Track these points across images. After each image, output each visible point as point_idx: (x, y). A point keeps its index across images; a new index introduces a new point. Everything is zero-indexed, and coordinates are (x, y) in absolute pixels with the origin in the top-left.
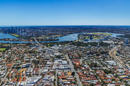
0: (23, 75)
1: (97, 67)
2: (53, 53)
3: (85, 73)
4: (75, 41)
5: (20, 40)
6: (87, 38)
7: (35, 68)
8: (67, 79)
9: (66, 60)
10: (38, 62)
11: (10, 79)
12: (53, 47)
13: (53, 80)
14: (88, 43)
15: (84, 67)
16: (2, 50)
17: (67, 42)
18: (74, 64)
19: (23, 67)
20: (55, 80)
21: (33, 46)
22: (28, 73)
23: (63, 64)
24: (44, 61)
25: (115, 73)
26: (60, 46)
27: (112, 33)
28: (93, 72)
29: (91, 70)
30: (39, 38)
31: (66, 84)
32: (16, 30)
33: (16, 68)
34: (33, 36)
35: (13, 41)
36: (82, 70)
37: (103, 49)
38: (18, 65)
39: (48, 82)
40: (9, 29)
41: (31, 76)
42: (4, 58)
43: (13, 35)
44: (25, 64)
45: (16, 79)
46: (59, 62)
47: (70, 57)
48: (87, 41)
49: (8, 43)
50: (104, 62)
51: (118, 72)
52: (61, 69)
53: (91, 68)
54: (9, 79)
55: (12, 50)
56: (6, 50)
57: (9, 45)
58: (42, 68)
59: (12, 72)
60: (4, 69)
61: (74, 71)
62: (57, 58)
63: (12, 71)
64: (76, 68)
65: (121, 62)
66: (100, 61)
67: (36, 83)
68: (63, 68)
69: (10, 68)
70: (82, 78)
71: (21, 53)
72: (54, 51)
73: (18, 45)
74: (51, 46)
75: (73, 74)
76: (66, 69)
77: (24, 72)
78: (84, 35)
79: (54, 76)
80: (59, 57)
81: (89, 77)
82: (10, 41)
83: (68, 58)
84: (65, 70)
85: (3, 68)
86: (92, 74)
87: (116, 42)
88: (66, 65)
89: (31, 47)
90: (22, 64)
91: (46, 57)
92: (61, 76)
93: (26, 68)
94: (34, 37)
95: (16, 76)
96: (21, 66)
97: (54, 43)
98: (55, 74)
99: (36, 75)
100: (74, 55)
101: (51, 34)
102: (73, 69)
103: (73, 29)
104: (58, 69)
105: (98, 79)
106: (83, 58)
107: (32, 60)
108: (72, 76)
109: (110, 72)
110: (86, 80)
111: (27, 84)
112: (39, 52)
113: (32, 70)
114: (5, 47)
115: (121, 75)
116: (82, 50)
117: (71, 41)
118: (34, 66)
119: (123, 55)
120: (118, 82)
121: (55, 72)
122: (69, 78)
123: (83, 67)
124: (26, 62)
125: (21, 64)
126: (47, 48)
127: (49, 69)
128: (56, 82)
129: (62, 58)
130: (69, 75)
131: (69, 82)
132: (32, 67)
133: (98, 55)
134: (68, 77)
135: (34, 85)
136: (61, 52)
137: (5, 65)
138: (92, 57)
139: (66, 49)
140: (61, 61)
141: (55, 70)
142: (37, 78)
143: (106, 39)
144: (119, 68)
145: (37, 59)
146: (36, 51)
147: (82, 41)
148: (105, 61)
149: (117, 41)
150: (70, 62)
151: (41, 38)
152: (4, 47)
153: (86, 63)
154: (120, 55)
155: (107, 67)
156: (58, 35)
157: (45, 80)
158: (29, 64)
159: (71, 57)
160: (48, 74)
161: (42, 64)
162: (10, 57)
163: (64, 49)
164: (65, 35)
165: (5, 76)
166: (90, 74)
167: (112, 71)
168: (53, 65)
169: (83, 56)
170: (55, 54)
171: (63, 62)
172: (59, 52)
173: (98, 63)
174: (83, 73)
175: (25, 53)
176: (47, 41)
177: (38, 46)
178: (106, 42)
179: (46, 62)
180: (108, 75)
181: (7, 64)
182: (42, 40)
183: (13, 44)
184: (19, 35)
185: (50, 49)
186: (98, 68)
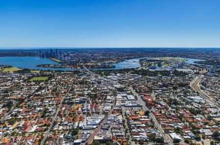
0: (79, 114)
1: (178, 104)
2: (112, 85)
3: (163, 112)
4: (137, 68)
5: (63, 66)
6: (153, 65)
7: (93, 104)
8: (140, 121)
9: (131, 94)
10: (96, 96)
11: (64, 119)
12: (110, 76)
13: (121, 121)
14: (157, 71)
15: (159, 104)
16: (44, 80)
17: (127, 70)
18: (144, 100)
19: (76, 103)
20: (124, 121)
21: (83, 74)
22: (85, 110)
23: (129, 100)
24: (103, 95)
25: (206, 114)
26: (118, 75)
27: (186, 57)
28: (174, 112)
29: (170, 109)
30: (89, 64)
31: (141, 127)
32: (57, 53)
33: (68, 103)
34: (79, 61)
35: (55, 68)
36: (158, 109)
37: (180, 80)
38: (70, 99)
39: (115, 123)
40: (48, 52)
41: (90, 115)
42: (48, 90)
43: (53, 60)
44: (78, 99)
45: (72, 118)
46: (123, 96)
47: (136, 90)
48: (154, 69)
49: (49, 71)
50: (186, 98)
51: (210, 112)
52: (128, 107)
53: (170, 106)
54: (61, 118)
55: (56, 79)
56: (49, 79)
57: (51, 73)
58: (102, 105)
59: (64, 109)
60: (53, 105)
61: (147, 109)
62: (120, 91)
63: (63, 107)
64: (149, 105)
65: (212, 99)
66: (180, 96)
67: (99, 124)
68: (131, 105)
69: (60, 103)
70: (161, 119)
71: (69, 83)
72: (113, 81)
73: (62, 73)
74: (107, 75)
75: (147, 113)
76: (135, 106)
77: (80, 109)
78: (148, 60)
79: (121, 116)
80: (121, 90)
81: (170, 118)
82: (51, 67)
83: (133, 92)
84: (134, 108)
85: (51, 103)
86: (173, 114)
87: (195, 71)
88: (133, 101)
89: (80, 75)
90: (75, 98)
91: (104, 90)
92: (130, 116)
93: (82, 104)
94: (81, 63)
95: (70, 114)
96: (74, 101)
97: (110, 71)
98: (121, 113)
99: (96, 113)
100: (141, 88)
101: (103, 60)
102: (145, 106)
103: (131, 52)
104: (125, 106)
105: (184, 122)
106: (155, 92)
107: (86, 93)
108: (147, 117)
109: (199, 112)
110: (166, 123)
111: (87, 125)
112: (93, 83)
113: (89, 107)
114: (47, 76)
115: (215, 117)
116: (150, 81)
117: (133, 69)
118: (90, 102)
119: (212, 89)
120: (213, 126)
121: (121, 110)
122: (142, 120)
123: (157, 104)
124: (80, 95)
125: (73, 98)
126: (102, 78)
127: (112, 107)
128: (126, 124)
129: (126, 91)
130: (142, 115)
131: (144, 125)
132: (88, 102)
133: (175, 88)
134: (141, 118)
135: (97, 127)
136: (122, 84)
137: (53, 99)
138: (167, 90)
139: (128, 79)
140: (125, 95)
141: (120, 107)
142: (99, 117)
143: (181, 66)
144: (211, 107)
145: (92, 91)
146: (88, 82)
147: (147, 68)
148: (188, 97)
149: (196, 69)
150: (139, 97)
151: (91, 64)
152: (45, 76)
153: (160, 99)
154: (207, 89)
155: (192, 105)
156: (112, 60)
157: (110, 120)
158: (84, 99)
159: (138, 91)
160: (113, 113)
161: (101, 98)
162: (56, 89)
163: (126, 79)
164: (122, 61)
165: (55, 113)
166: (170, 115)
167: (201, 111)
168: (116, 101)
169: (154, 89)
170: (115, 86)
171: (128, 96)
172: (119, 83)
173: (178, 99)
174: (161, 112)
175: (74, 83)
176: (100, 68)
177: (89, 75)
178: (182, 70)
179: (106, 96)
180: (197, 116)
181: (55, 98)
182: (93, 67)
183: (56, 71)
184: (61, 60)
185: (106, 79)
186: (181, 107)
